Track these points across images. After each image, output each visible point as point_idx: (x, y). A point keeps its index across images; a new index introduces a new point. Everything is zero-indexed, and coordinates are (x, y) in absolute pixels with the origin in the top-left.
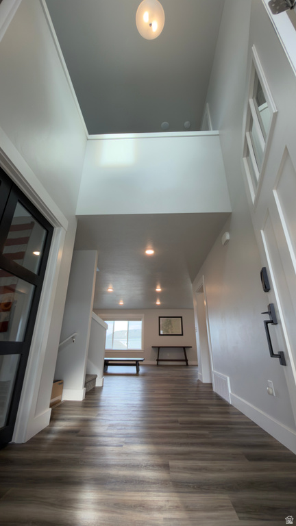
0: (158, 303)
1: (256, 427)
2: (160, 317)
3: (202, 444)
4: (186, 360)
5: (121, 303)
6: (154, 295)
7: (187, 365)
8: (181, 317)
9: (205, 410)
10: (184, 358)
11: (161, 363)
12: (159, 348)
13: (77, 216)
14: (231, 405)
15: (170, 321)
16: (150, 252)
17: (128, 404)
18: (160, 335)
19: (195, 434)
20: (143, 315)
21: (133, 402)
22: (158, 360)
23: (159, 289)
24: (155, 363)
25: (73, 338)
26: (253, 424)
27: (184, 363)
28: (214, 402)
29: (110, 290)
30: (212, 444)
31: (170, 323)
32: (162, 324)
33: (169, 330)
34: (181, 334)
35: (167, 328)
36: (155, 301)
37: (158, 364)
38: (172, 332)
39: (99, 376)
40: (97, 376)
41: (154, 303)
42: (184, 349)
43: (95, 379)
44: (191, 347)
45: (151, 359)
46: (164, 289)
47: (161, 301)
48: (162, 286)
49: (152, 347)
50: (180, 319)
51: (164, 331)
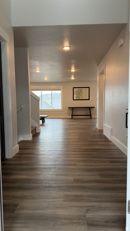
0: (73, 78)
1: (119, 151)
2: (74, 88)
3: (92, 157)
4: (91, 115)
5: (46, 79)
6: (70, 74)
7: (91, 118)
8: (89, 88)
9: (96, 144)
10: (90, 114)
11: (74, 117)
12: (73, 108)
13: (13, 28)
14: (111, 141)
15: (81, 90)
16: (67, 48)
17: (56, 141)
18: (74, 100)
19: (88, 154)
20: (61, 87)
21: (59, 140)
22: (72, 115)
23: (73, 70)
24: (71, 117)
25: (21, 108)
26: (119, 149)
27: (89, 117)
28: (103, 140)
29: (38, 71)
30: (96, 158)
31: (81, 92)
32: (76, 92)
33: (80, 97)
34: (88, 99)
35: (79, 95)
36: (71, 77)
37: (72, 118)
38: (82, 98)
39: (37, 127)
40: (36, 127)
41: (70, 78)
42: (90, 108)
43: (36, 129)
44: (94, 107)
45: (68, 115)
46: (77, 70)
47: (75, 77)
48: (76, 68)
49: (68, 108)
50: (88, 88)
51: (76, 97)
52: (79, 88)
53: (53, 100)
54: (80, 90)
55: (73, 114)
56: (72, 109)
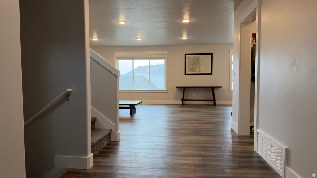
0: (185, 38)
2: (186, 55)
4: (214, 100)
5: (139, 39)
6: (180, 29)
7: (215, 104)
8: (212, 54)
10: (212, 99)
11: (186, 103)
15: (198, 59)
18: (185, 74)
20: (165, 53)
22: (182, 100)
23: (186, 20)
24: (180, 102)
25: (67, 95)
27: (212, 103)
29: (122, 23)
31: (198, 61)
32: (189, 62)
33: (197, 69)
34: (210, 72)
35: (194, 66)
36: (181, 35)
37: (182, 104)
38: (200, 71)
39: (114, 130)
40: (111, 130)
41: (180, 38)
42: (213, 89)
43: (110, 134)
44: (221, 87)
45: (175, 99)
46: (193, 20)
47: (188, 35)
48: (191, 16)
49: (177, 87)
50: (210, 55)
51: (191, 70)
52: (195, 56)
53: (151, 74)
54: (196, 58)
55: (184, 99)
56: (184, 89)
